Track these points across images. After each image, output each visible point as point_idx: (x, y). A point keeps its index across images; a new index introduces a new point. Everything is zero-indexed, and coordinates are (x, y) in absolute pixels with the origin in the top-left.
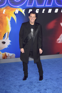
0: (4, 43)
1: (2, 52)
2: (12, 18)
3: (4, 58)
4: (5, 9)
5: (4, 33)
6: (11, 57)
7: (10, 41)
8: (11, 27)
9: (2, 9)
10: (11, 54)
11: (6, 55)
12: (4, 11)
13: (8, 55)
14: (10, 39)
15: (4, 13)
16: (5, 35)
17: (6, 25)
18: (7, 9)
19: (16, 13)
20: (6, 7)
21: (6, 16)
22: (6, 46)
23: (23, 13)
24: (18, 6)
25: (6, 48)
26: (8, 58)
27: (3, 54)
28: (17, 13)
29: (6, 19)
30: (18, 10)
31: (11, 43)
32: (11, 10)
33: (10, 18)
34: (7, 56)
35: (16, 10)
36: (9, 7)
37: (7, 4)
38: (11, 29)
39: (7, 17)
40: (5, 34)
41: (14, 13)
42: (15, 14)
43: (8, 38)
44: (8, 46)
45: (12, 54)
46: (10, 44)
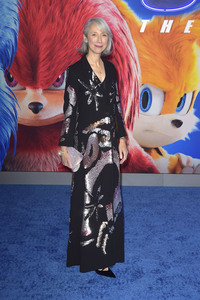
0: (177, 123)
1: (170, 153)
3: (173, 171)
4: (192, 19)
5: (180, 93)
6: (195, 171)
9: (184, 17)
10: (195, 162)
11: (179, 161)
13: (188, 162)
14: (196, 114)
15: (187, 31)
16: (183, 100)
20: (196, 14)
21: (192, 40)
25: (181, 141)
26: (185, 171)
27: (171, 159)
29: (192, 51)
31: (198, 125)
34: (182, 167)
40: (182, 95)
43: (192, 110)
44: (189, 134)
46: (196, 128)
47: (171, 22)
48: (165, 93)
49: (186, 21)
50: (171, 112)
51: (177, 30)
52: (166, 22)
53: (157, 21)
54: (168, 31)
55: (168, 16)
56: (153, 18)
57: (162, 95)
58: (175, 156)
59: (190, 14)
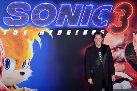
0: (23, 74)
1: (19, 87)
2: (36, 41)
4: (26, 29)
5: (23, 60)
7: (31, 71)
8: (34, 52)
9: (23, 28)
10: (32, 90)
11: (24, 90)
12: (26, 31)
13: (28, 90)
14: (31, 69)
15: (25, 34)
16: (24, 63)
17: (27, 49)
18: (30, 29)
19: (40, 34)
20: (28, 27)
21: (27, 38)
22: (25, 78)
23: (51, 34)
24: (44, 26)
25: (25, 81)
27: (20, 90)
28: (43, 34)
29: (27, 42)
30: (44, 31)
31: (32, 74)
32: (34, 30)
33: (33, 41)
35: (42, 30)
36: (32, 27)
37: (29, 23)
38: (34, 55)
39: (29, 40)
40: (24, 61)
41: (39, 34)
42: (40, 36)
43: (29, 67)
44: (28, 78)
45: (34, 89)
46: (31, 75)
47: (18, 30)
48: (16, 61)
49: (24, 30)
50: (19, 69)
51: (20, 34)
52: (15, 30)
53: (11, 30)
54: (16, 34)
55: (16, 28)
56: (9, 29)
57: (15, 62)
58: (22, 89)
59: (26, 27)
